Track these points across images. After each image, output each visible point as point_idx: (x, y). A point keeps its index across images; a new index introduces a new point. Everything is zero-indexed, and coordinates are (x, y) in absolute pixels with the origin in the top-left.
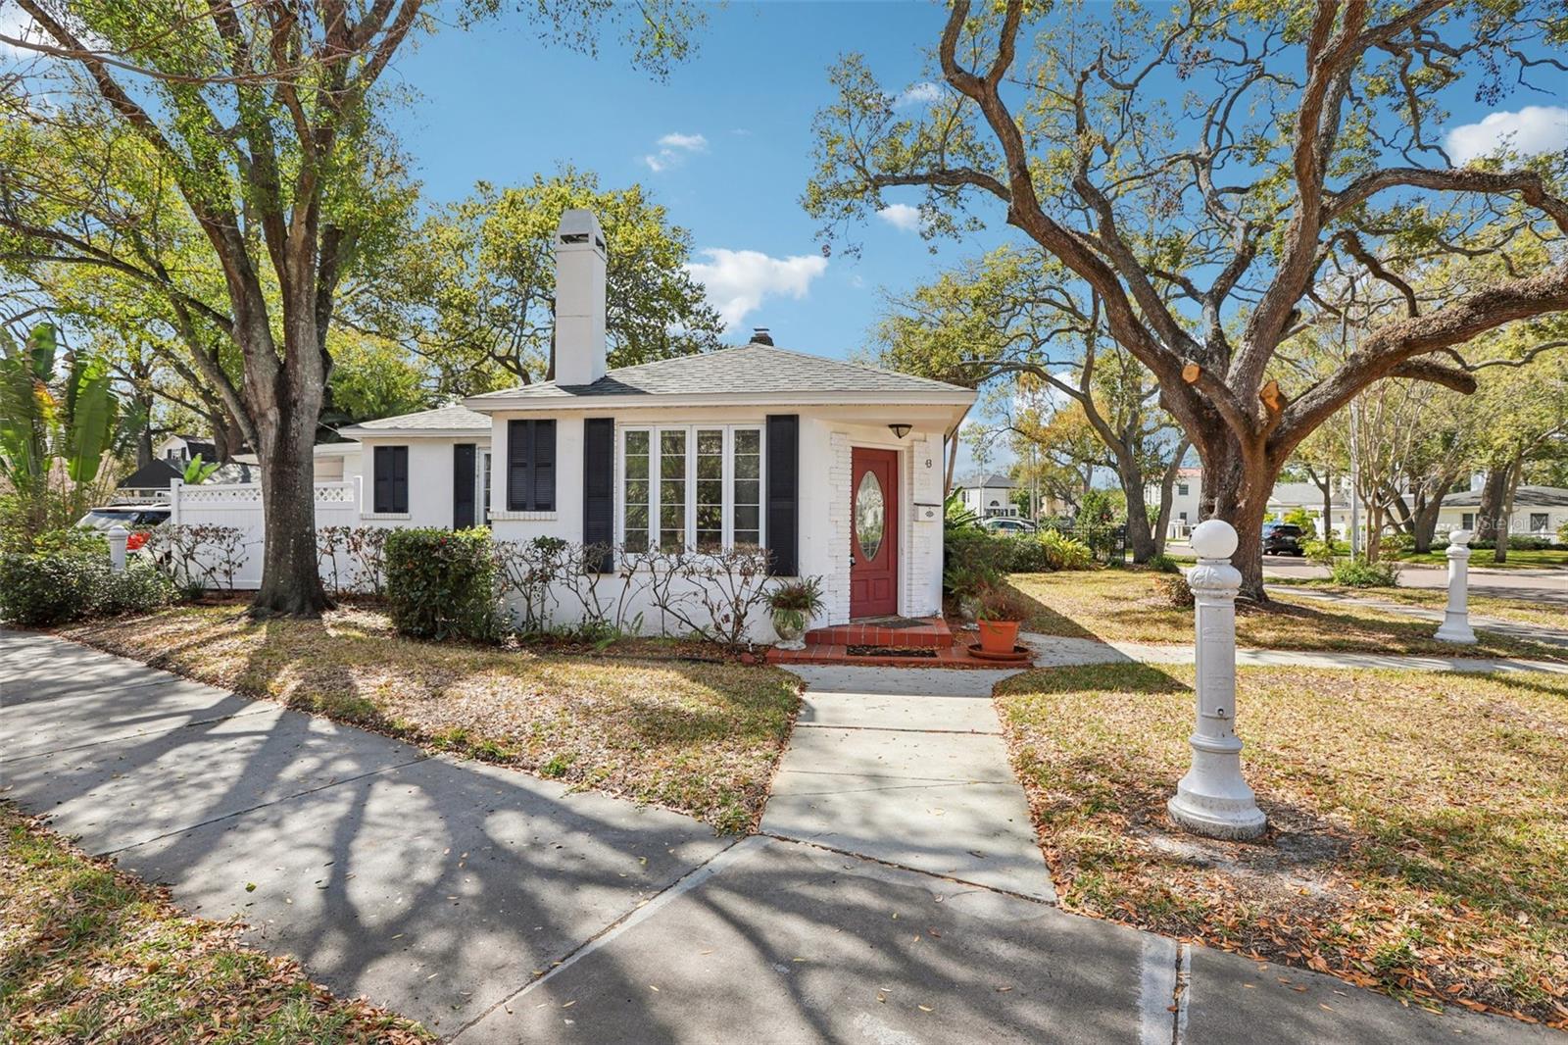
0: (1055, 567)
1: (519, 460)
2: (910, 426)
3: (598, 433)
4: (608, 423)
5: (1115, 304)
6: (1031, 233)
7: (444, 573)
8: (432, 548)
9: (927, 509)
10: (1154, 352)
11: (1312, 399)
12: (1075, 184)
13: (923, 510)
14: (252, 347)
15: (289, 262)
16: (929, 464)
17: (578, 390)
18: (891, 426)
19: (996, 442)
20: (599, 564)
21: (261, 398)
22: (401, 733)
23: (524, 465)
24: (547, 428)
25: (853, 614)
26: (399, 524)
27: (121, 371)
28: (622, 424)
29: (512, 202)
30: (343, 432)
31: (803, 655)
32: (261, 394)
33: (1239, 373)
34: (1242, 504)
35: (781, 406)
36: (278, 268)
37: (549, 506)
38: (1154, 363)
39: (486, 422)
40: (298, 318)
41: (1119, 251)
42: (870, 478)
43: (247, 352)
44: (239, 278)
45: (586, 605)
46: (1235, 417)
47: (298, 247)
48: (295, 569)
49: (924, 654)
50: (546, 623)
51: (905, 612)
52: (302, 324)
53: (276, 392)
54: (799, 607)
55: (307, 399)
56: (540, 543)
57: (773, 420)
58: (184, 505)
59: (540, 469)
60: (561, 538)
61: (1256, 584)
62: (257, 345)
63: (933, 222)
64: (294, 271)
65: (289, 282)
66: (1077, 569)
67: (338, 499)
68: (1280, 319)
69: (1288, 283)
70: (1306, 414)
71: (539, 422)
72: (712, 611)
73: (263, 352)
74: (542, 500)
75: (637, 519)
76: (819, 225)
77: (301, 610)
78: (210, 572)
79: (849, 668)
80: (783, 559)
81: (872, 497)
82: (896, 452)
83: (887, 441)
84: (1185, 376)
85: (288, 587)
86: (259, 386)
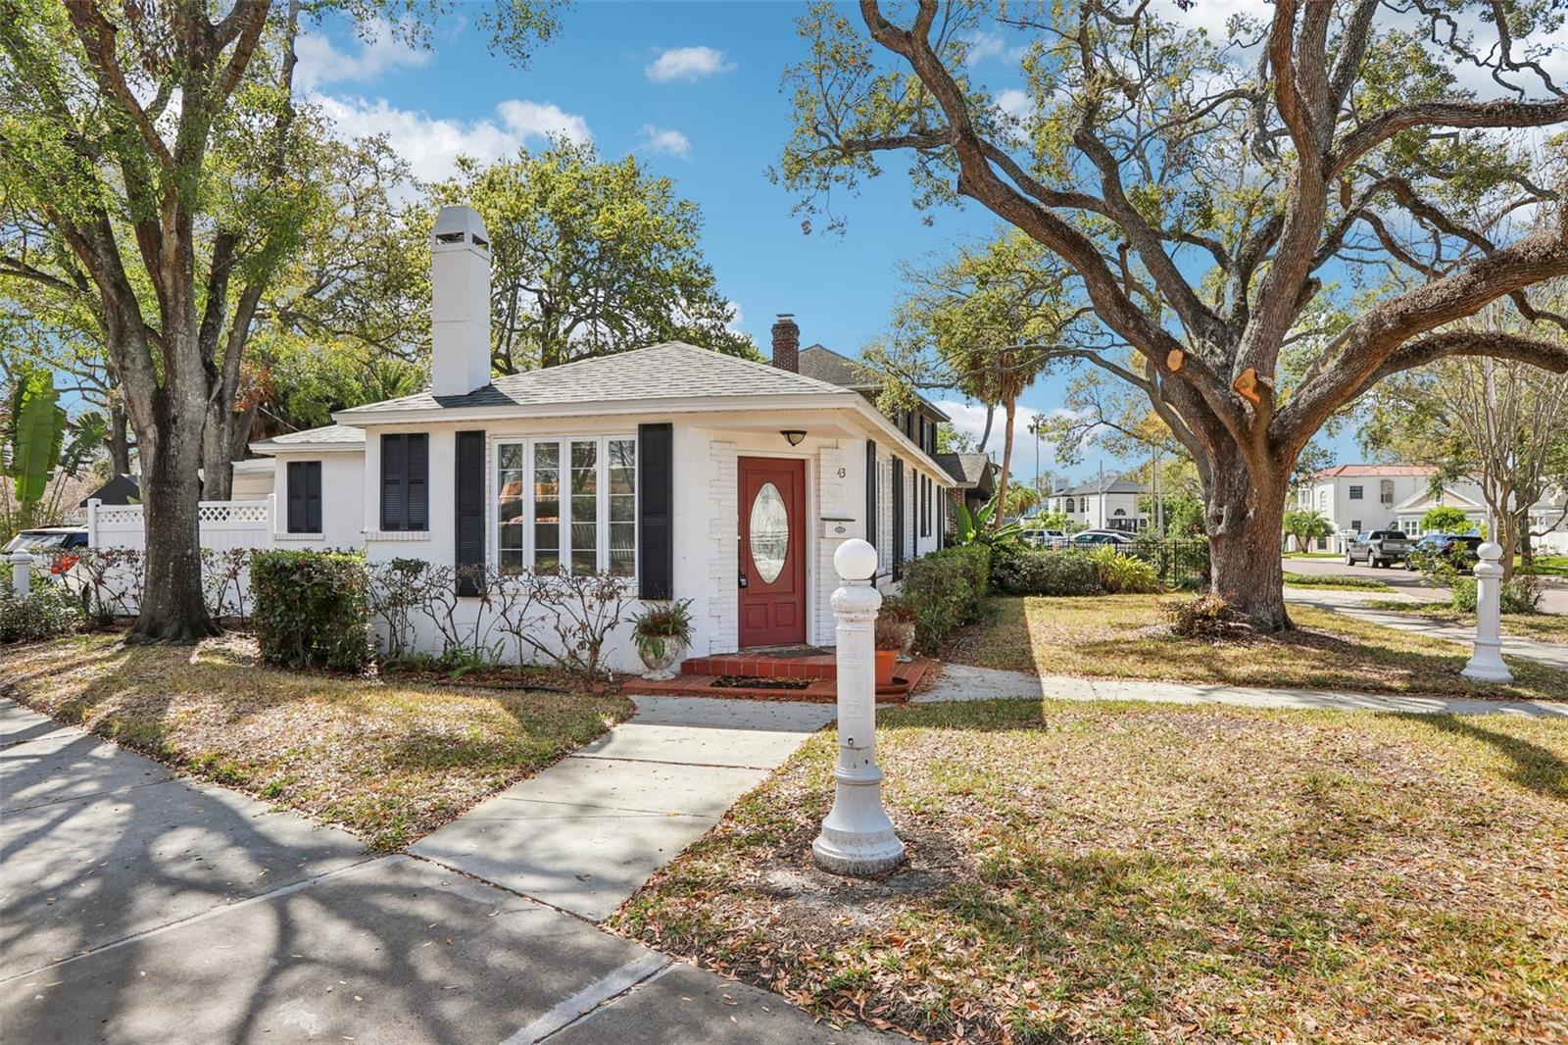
0: (1112, 589)
1: (390, 477)
2: (804, 433)
3: (470, 445)
4: (478, 436)
5: (1096, 280)
6: (986, 203)
7: (303, 598)
8: (291, 571)
9: (837, 524)
10: (1146, 335)
11: (1315, 387)
12: (1076, 138)
13: (830, 527)
14: (128, 363)
15: (164, 273)
16: (842, 473)
17: (448, 402)
18: (783, 433)
19: (1086, 439)
20: (470, 587)
21: (139, 416)
22: (168, 757)
23: (396, 482)
24: (419, 441)
25: (741, 645)
26: (307, 545)
27: (96, 381)
28: (495, 436)
29: (491, 182)
30: (254, 447)
31: (670, 686)
32: (138, 411)
33: (1247, 358)
34: (1251, 513)
35: (654, 415)
36: (154, 280)
37: (421, 525)
38: (1148, 348)
39: (359, 435)
40: (176, 330)
41: (1126, 216)
42: (769, 489)
43: (123, 368)
44: (111, 291)
45: (444, 630)
46: (1225, 411)
47: (172, 258)
48: (175, 594)
49: (789, 686)
50: (407, 650)
51: (814, 640)
52: (180, 337)
53: (153, 409)
54: (659, 634)
55: (188, 416)
56: (399, 565)
57: (645, 429)
58: (102, 527)
59: (413, 486)
60: (422, 559)
61: (1275, 608)
62: (133, 361)
63: (929, 188)
64: (169, 282)
65: (164, 294)
66: (1138, 591)
67: (253, 519)
68: (1291, 291)
69: (1294, 248)
70: (1310, 405)
71: (411, 436)
72: (563, 637)
73: (140, 367)
74: (415, 519)
75: (511, 538)
76: (795, 198)
77: (177, 636)
78: (119, 598)
79: (704, 699)
80: (657, 580)
81: (769, 514)
82: (803, 460)
83: (781, 450)
84: (1170, 363)
85: (166, 613)
86: (137, 403)
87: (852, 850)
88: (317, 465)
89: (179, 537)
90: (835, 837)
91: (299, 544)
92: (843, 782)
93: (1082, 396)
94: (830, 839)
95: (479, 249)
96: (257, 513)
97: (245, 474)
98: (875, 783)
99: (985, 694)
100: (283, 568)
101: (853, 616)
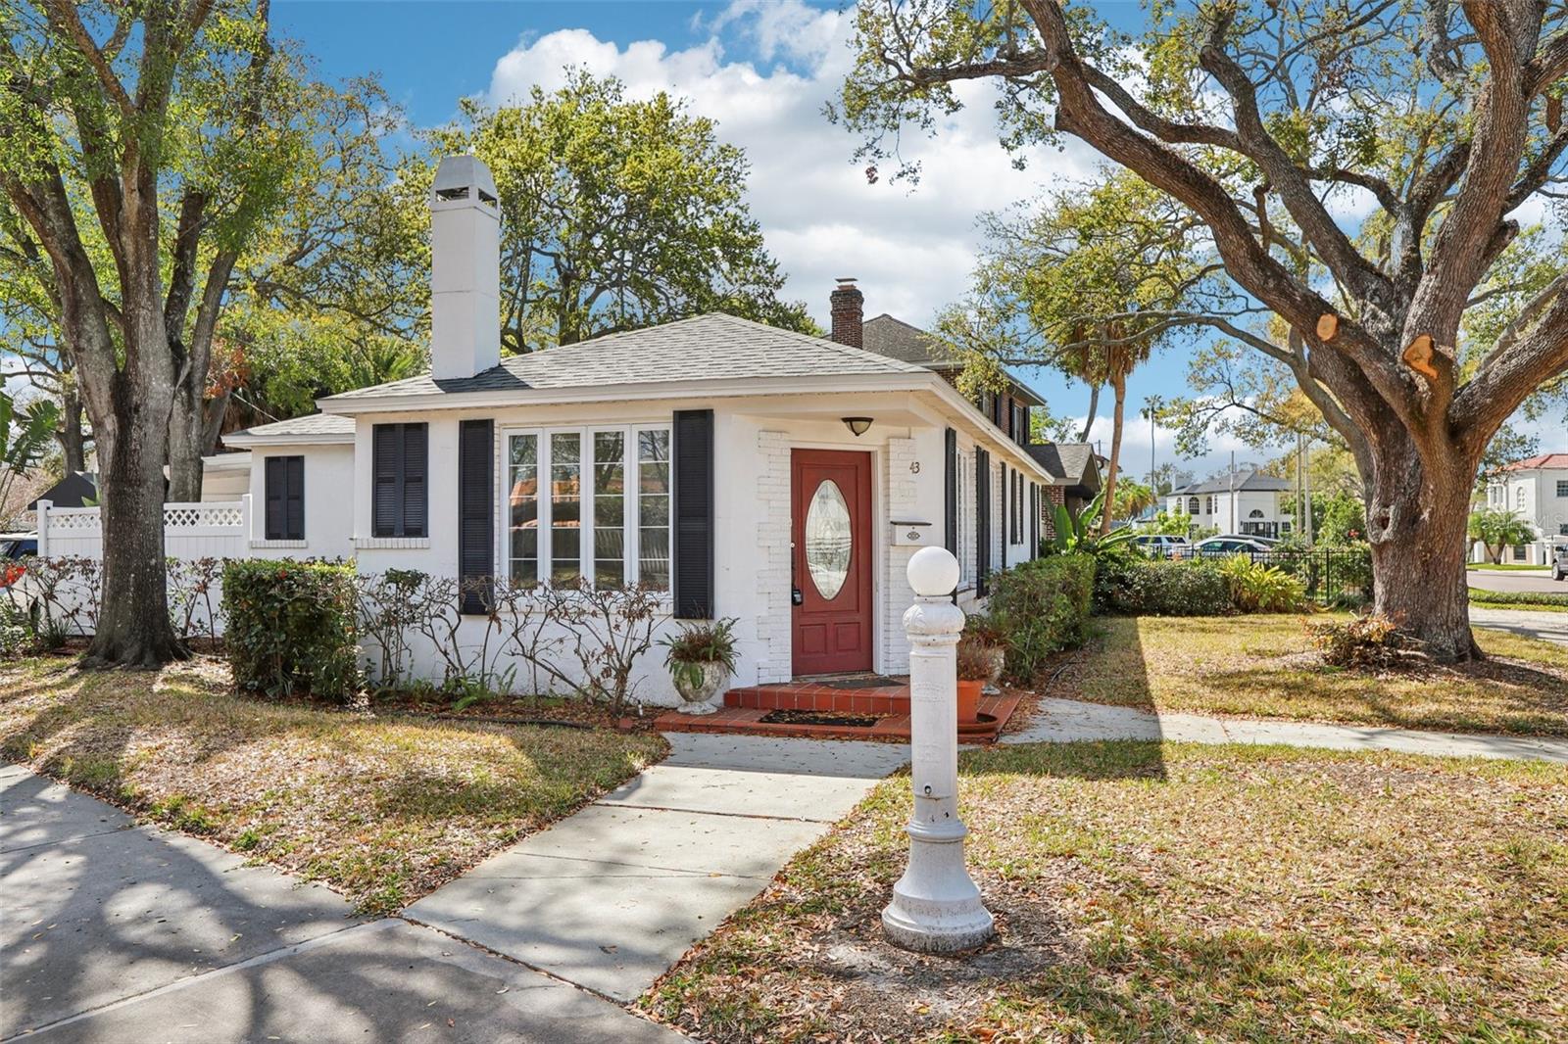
0: (1248, 607)
1: (385, 474)
2: (870, 420)
3: (476, 436)
4: (486, 426)
5: (1226, 232)
6: (1090, 140)
8: (270, 584)
9: (910, 529)
10: (1290, 297)
11: (1510, 357)
12: (1202, 57)
13: (901, 532)
14: (83, 343)
15: (124, 239)
16: (916, 468)
17: (450, 386)
18: (845, 420)
19: (1212, 426)
20: (476, 603)
21: (97, 404)
22: (126, 801)
23: (391, 480)
24: (416, 433)
25: (795, 673)
27: (47, 363)
28: (505, 426)
29: (499, 127)
30: (228, 440)
31: (711, 722)
32: (96, 399)
33: (1420, 323)
34: (1426, 515)
35: (691, 399)
36: (112, 246)
37: (419, 530)
38: (1292, 313)
39: (348, 425)
40: (138, 305)
41: (1265, 151)
42: (828, 487)
43: (78, 349)
44: (65, 260)
45: (445, 654)
46: (1391, 388)
47: (133, 221)
48: (136, 611)
49: (853, 723)
50: (403, 677)
51: (881, 668)
52: (143, 312)
53: (112, 396)
54: (698, 659)
55: (152, 404)
56: (393, 577)
57: (681, 417)
58: (52, 532)
59: (409, 485)
60: (421, 570)
61: (1458, 633)
62: (89, 340)
63: (1020, 124)
64: (130, 248)
65: (125, 263)
66: (1280, 611)
67: (225, 524)
68: (1478, 239)
69: (1483, 185)
70: (1504, 380)
71: (408, 426)
72: (585, 663)
73: (97, 348)
74: (412, 523)
75: (523, 544)
76: (858, 140)
77: (139, 659)
78: (72, 615)
79: (751, 738)
80: (695, 598)
81: (829, 516)
82: (869, 453)
83: (843, 440)
84: (1320, 332)
85: (125, 632)
86: (94, 389)
87: (928, 921)
88: (298, 461)
89: (141, 545)
90: (907, 905)
91: (279, 552)
92: (918, 838)
93: (1209, 372)
94: (903, 908)
95: (486, 206)
96: (230, 517)
97: (218, 471)
98: (958, 841)
99: (1091, 734)
100: (261, 580)
101: (930, 639)
